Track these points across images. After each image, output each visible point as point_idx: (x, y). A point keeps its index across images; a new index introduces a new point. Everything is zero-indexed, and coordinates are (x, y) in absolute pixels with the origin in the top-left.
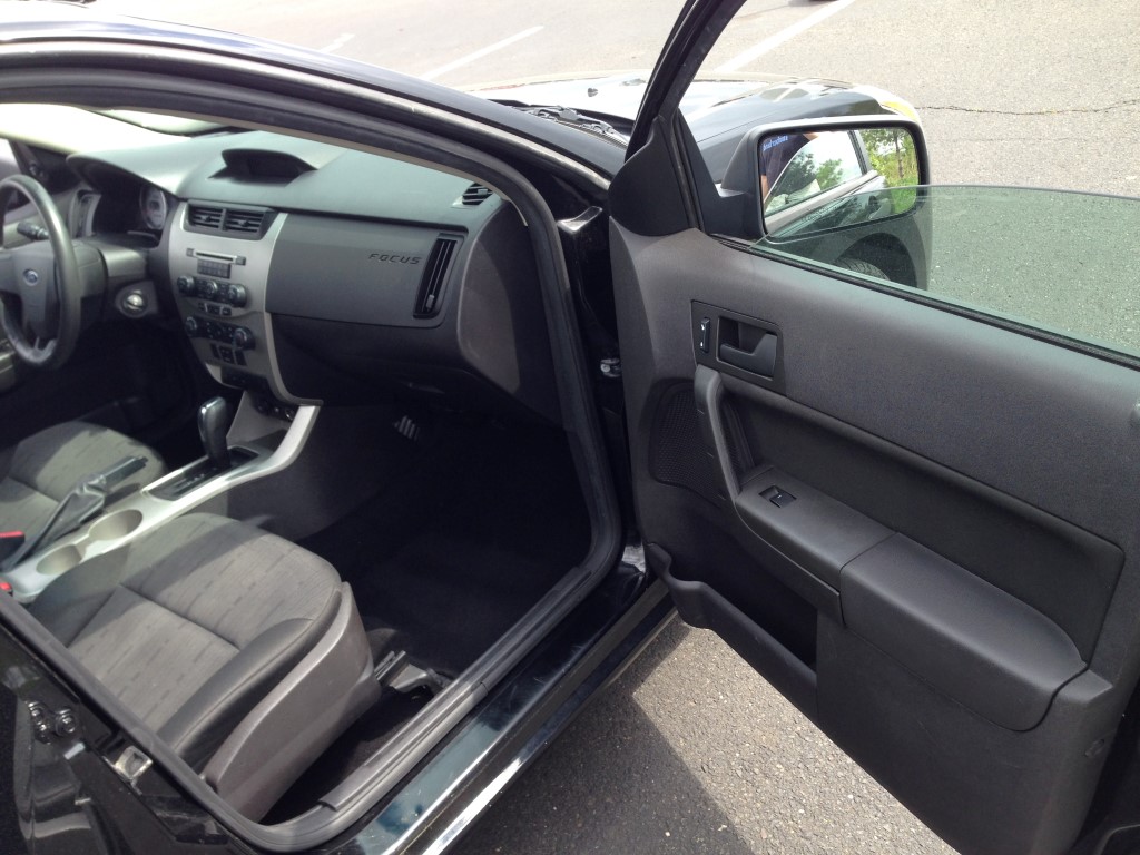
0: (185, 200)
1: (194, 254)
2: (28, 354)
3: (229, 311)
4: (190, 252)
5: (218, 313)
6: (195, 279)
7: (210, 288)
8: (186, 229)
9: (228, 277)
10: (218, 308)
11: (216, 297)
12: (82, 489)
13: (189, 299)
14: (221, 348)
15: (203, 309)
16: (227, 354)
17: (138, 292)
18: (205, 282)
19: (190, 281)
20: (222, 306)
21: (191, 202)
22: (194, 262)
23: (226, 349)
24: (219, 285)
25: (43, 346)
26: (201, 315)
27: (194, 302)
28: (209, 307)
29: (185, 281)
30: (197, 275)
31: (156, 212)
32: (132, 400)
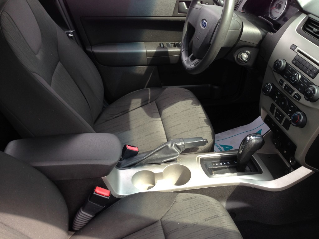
0: (307, 13)
1: (296, 50)
2: (185, 59)
3: (300, 98)
4: (293, 47)
5: (291, 94)
6: (287, 64)
7: (295, 76)
8: (298, 31)
9: (313, 78)
10: (293, 91)
11: (297, 84)
12: (172, 145)
13: (276, 74)
14: (278, 110)
15: (282, 85)
16: (280, 116)
17: (249, 52)
18: (293, 71)
19: (283, 64)
20: (296, 91)
21: (311, 16)
22: (293, 55)
23: (281, 113)
24: (303, 78)
25: (193, 59)
26: (278, 87)
27: (279, 78)
28: (286, 85)
29: (281, 62)
30: (290, 63)
31: (277, 10)
32: (216, 87)
